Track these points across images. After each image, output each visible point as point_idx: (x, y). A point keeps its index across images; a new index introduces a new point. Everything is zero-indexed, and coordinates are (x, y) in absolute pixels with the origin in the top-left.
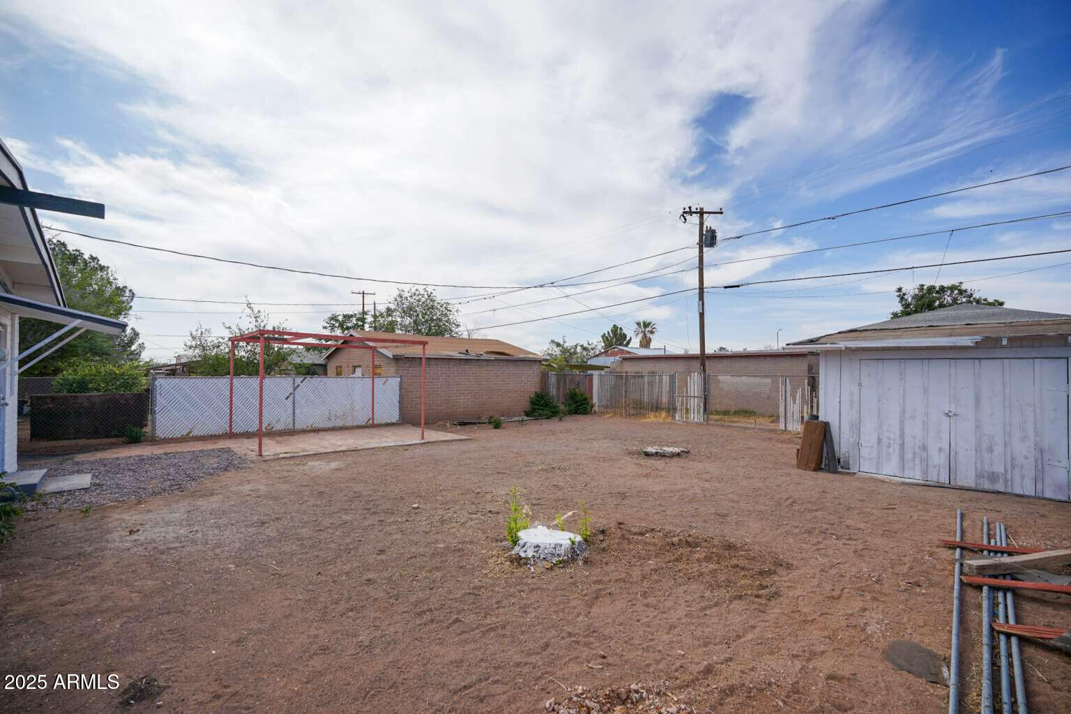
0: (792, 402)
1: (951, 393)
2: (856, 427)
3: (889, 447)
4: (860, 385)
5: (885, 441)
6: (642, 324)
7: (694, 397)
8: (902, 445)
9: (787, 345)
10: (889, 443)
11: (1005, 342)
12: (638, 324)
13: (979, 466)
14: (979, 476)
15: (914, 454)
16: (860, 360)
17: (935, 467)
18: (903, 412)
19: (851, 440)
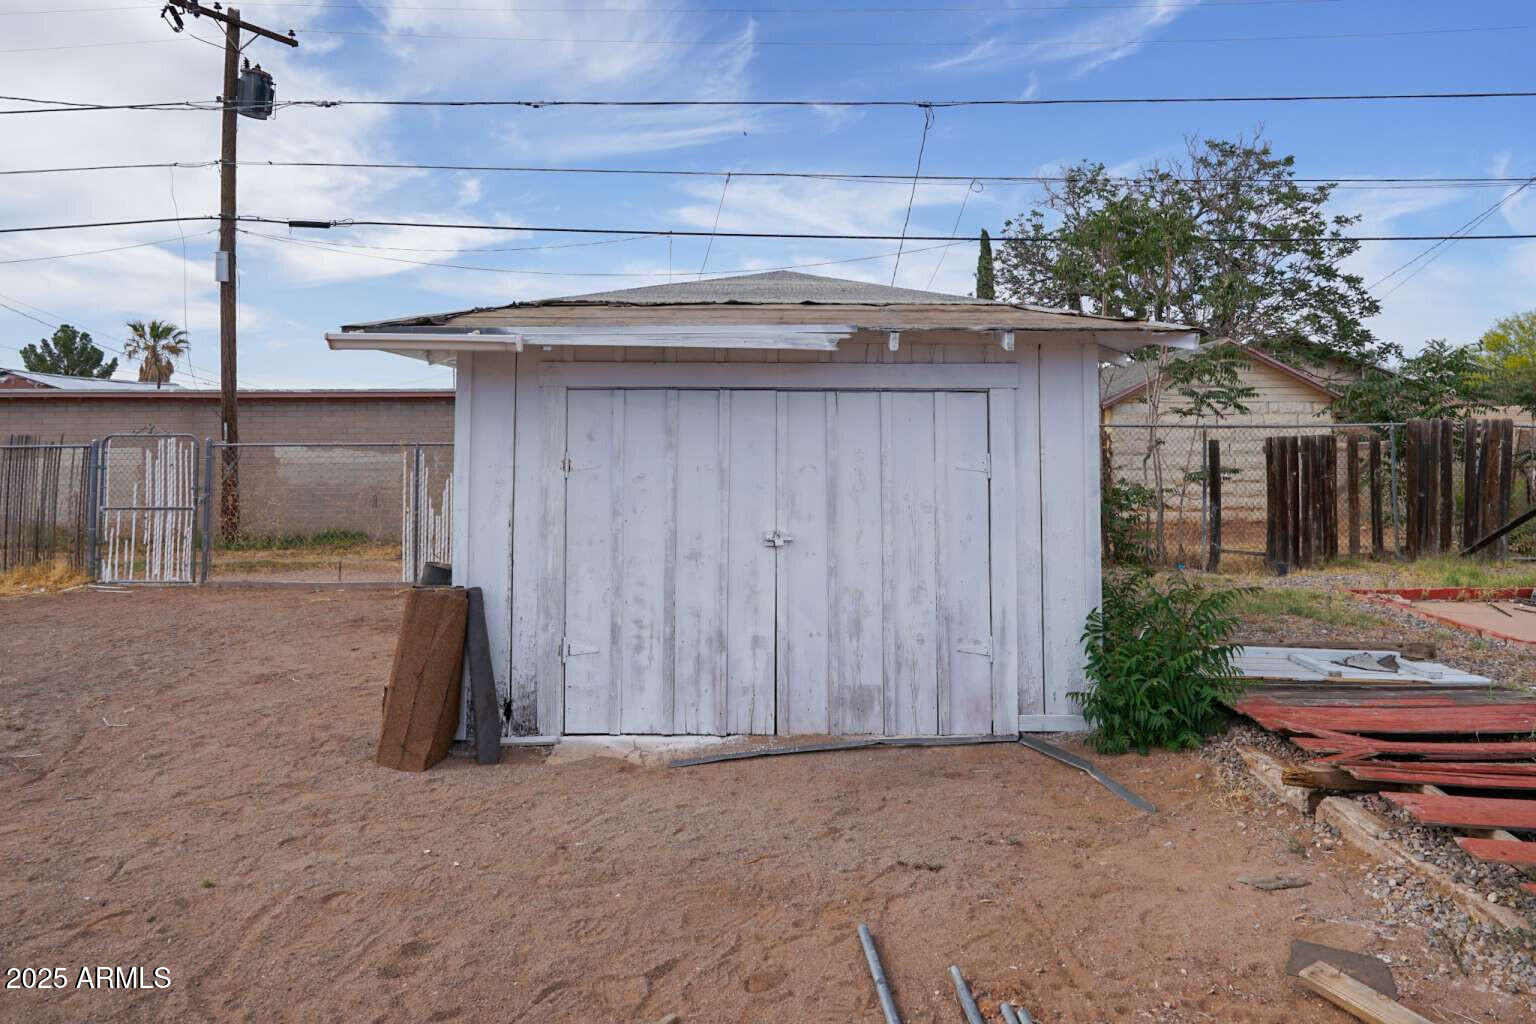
0: (432, 511)
1: (780, 484)
2: (557, 595)
3: (639, 649)
4: (567, 466)
5: (629, 631)
6: (147, 330)
7: (166, 509)
8: (670, 641)
9: (345, 329)
10: (639, 637)
11: (894, 344)
12: (137, 328)
13: (835, 677)
14: (836, 702)
15: (698, 660)
16: (568, 389)
17: (745, 691)
18: (673, 540)
19: (542, 639)
